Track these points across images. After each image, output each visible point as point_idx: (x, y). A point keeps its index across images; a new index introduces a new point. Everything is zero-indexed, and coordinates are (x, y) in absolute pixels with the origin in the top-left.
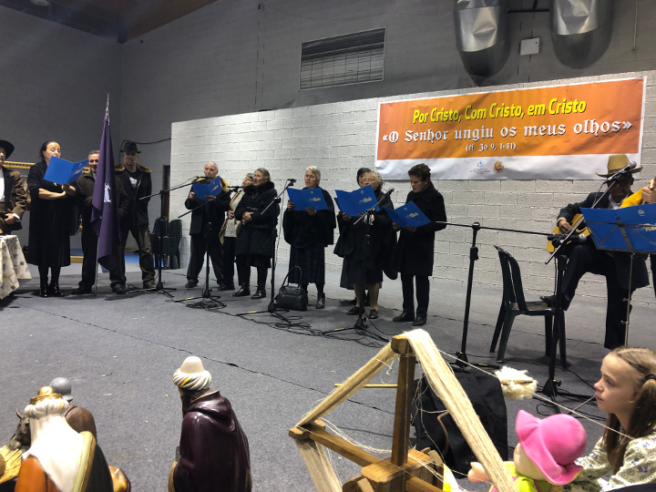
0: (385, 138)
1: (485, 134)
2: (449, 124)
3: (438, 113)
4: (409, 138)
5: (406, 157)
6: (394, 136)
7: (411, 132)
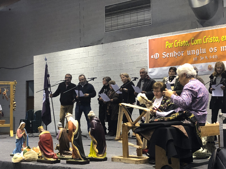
0: (152, 57)
1: (202, 52)
2: (184, 48)
3: (178, 43)
4: (164, 56)
5: (164, 66)
6: (156, 56)
7: (165, 53)
